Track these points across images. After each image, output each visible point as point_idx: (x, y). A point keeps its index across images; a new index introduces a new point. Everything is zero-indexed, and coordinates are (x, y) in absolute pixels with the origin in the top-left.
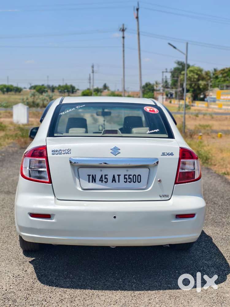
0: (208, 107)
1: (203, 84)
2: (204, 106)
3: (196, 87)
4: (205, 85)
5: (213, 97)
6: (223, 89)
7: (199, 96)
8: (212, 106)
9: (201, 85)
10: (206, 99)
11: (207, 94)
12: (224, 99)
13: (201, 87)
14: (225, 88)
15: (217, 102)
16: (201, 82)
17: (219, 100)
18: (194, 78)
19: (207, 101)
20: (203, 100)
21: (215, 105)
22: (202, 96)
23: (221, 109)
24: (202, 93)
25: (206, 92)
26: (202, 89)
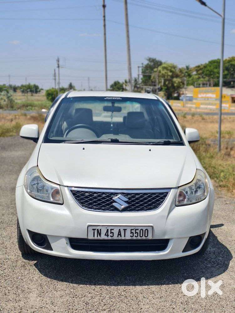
0: (184, 106)
1: (177, 82)
2: (179, 105)
3: (170, 85)
4: (179, 83)
5: (188, 95)
6: (199, 87)
7: (173, 95)
8: (189, 105)
9: (175, 82)
10: (181, 98)
11: (181, 93)
12: (202, 97)
13: (175, 85)
14: (201, 86)
15: (194, 101)
16: (175, 79)
17: (196, 99)
18: (168, 76)
19: (182, 100)
20: (177, 98)
21: (192, 104)
22: (176, 95)
23: (199, 108)
24: (176, 92)
25: (181, 90)
26: (176, 88)
